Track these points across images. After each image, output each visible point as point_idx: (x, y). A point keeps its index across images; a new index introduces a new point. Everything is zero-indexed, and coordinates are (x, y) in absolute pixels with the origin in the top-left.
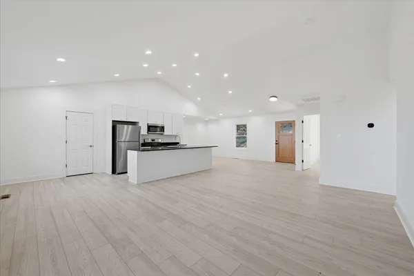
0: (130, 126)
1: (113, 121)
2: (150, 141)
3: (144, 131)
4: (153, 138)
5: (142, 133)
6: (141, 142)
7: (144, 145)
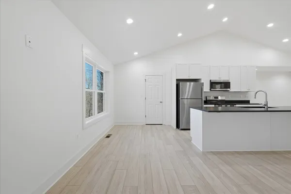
0: (192, 83)
1: (177, 80)
2: (212, 98)
3: (206, 88)
4: (216, 95)
5: (205, 90)
6: (204, 99)
7: (206, 102)
